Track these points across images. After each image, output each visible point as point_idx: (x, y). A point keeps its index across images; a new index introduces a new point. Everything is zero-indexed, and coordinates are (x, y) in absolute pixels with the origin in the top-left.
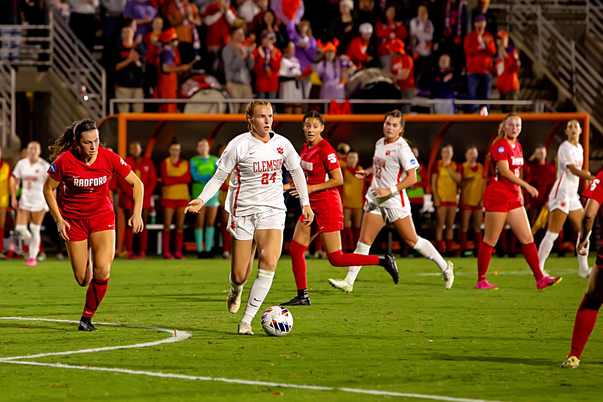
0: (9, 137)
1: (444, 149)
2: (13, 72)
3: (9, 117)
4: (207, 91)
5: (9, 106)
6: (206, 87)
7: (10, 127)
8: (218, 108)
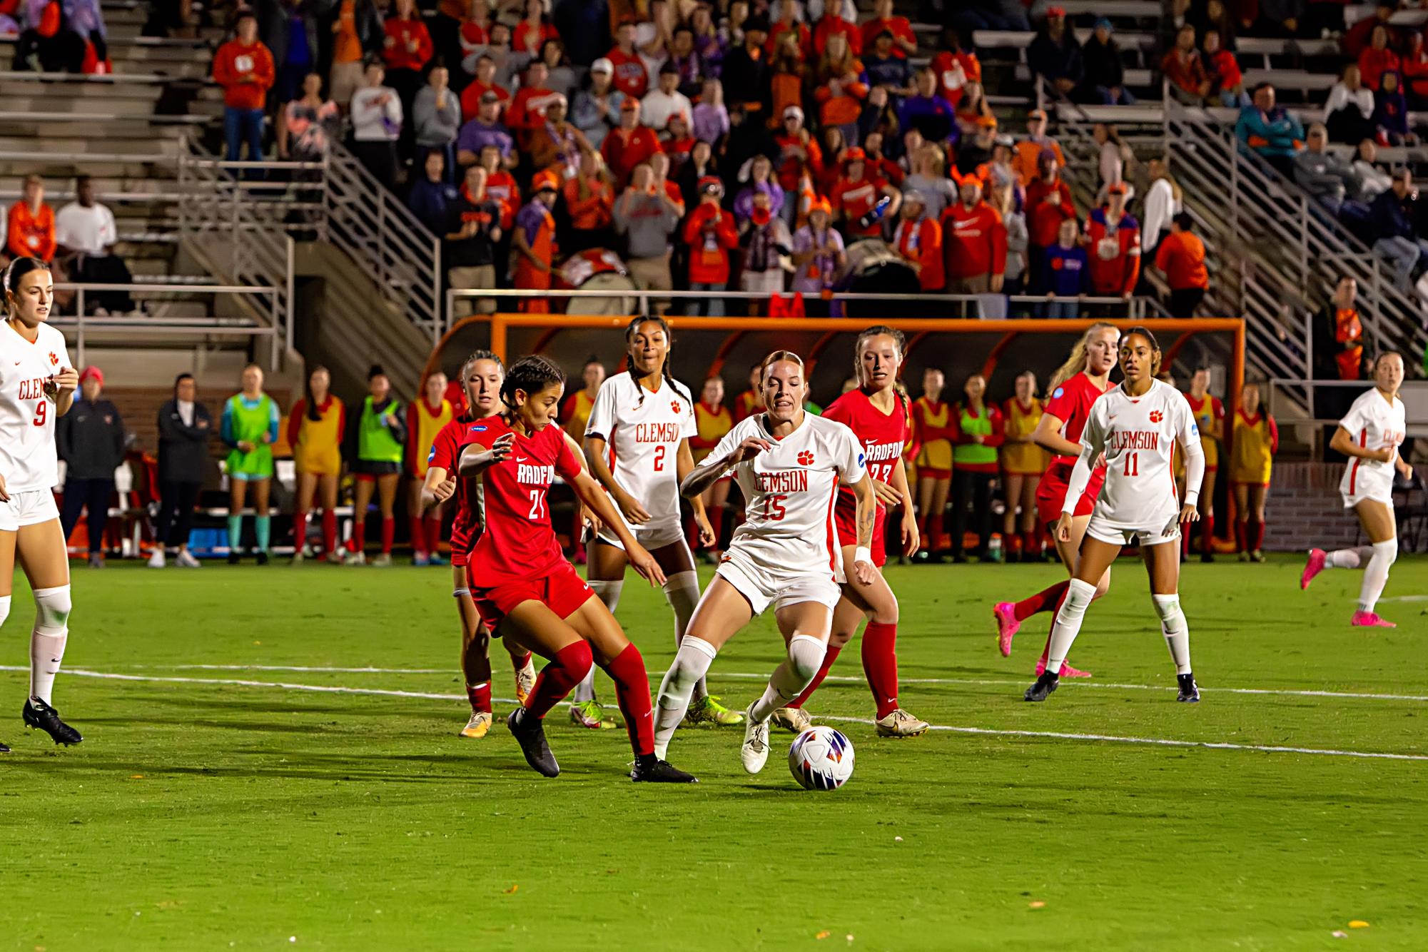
0: (282, 353)
1: (1021, 380)
2: (290, 242)
3: (282, 320)
4: (607, 277)
5: (282, 301)
6: (603, 270)
7: (283, 336)
8: (622, 305)
